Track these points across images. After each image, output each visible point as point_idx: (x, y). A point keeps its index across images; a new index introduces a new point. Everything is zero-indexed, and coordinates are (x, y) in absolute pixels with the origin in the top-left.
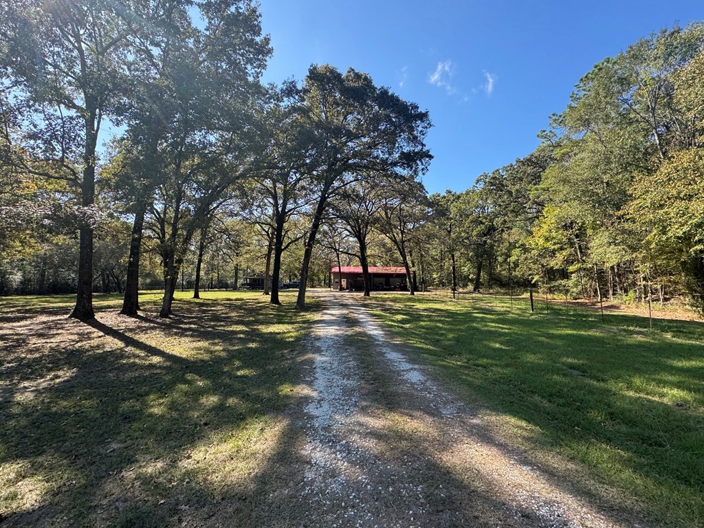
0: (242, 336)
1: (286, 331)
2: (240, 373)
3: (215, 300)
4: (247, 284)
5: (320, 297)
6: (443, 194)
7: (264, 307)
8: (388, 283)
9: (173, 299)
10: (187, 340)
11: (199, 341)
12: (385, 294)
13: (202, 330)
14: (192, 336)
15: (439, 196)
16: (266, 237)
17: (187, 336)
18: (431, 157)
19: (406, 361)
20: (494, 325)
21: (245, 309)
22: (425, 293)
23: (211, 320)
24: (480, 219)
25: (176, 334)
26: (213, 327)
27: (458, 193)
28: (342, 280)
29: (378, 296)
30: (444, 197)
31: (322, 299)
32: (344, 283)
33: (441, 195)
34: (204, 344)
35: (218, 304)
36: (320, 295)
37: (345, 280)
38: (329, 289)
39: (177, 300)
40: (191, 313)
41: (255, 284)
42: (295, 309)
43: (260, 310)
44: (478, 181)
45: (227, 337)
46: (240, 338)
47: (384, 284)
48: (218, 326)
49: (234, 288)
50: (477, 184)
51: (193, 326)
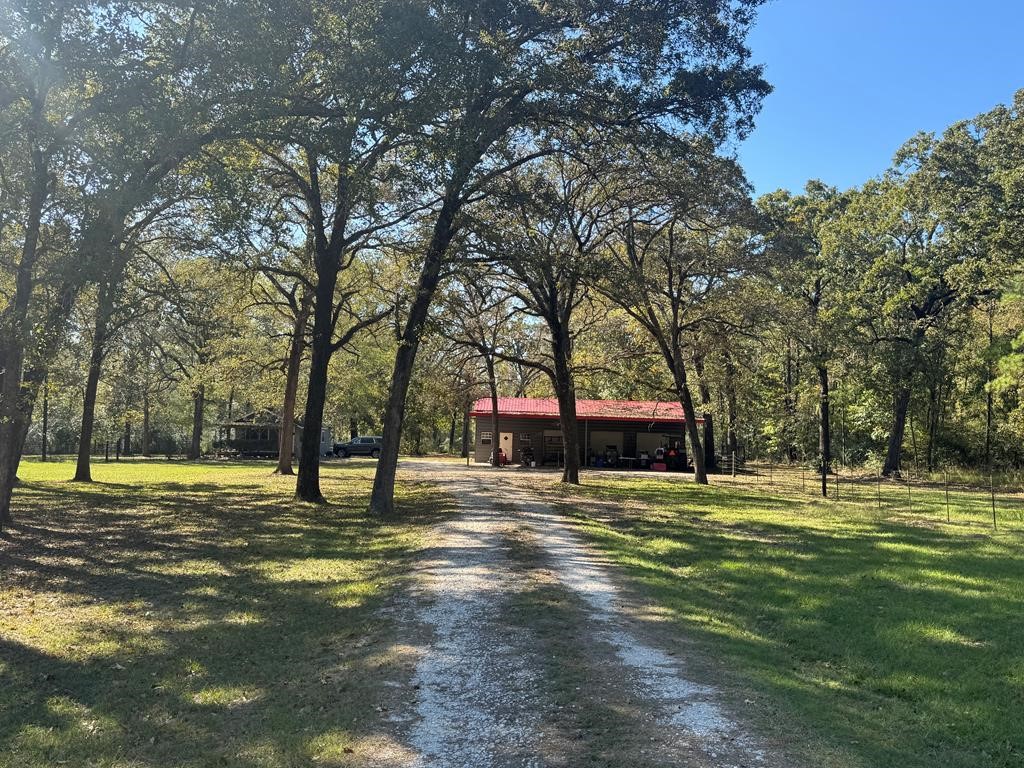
0: (210, 591)
1: (337, 578)
2: (199, 699)
3: (135, 488)
4: (230, 444)
5: (437, 483)
6: (798, 191)
7: (276, 511)
8: (631, 449)
9: (16, 482)
10: (52, 599)
11: (89, 603)
12: (623, 478)
13: (97, 571)
14: (68, 589)
15: (786, 198)
16: (288, 311)
17: (53, 589)
18: (764, 88)
19: (679, 675)
20: (938, 575)
21: (221, 515)
22: (740, 478)
23: (123, 545)
24: (906, 267)
25: (23, 582)
26: (130, 565)
27: (843, 190)
28: (502, 435)
29: (602, 482)
30: (802, 202)
31: (442, 489)
32: (506, 444)
33: (794, 196)
34: (103, 614)
35: (144, 500)
36: (438, 476)
37: (510, 436)
38: (464, 461)
39: (25, 486)
40: (65, 523)
41: (252, 445)
42: (366, 515)
43: (265, 517)
44: (902, 157)
45: (167, 594)
46: (206, 599)
47: (620, 450)
48: (145, 562)
49: (192, 454)
50: (898, 163)
51: (73, 561)
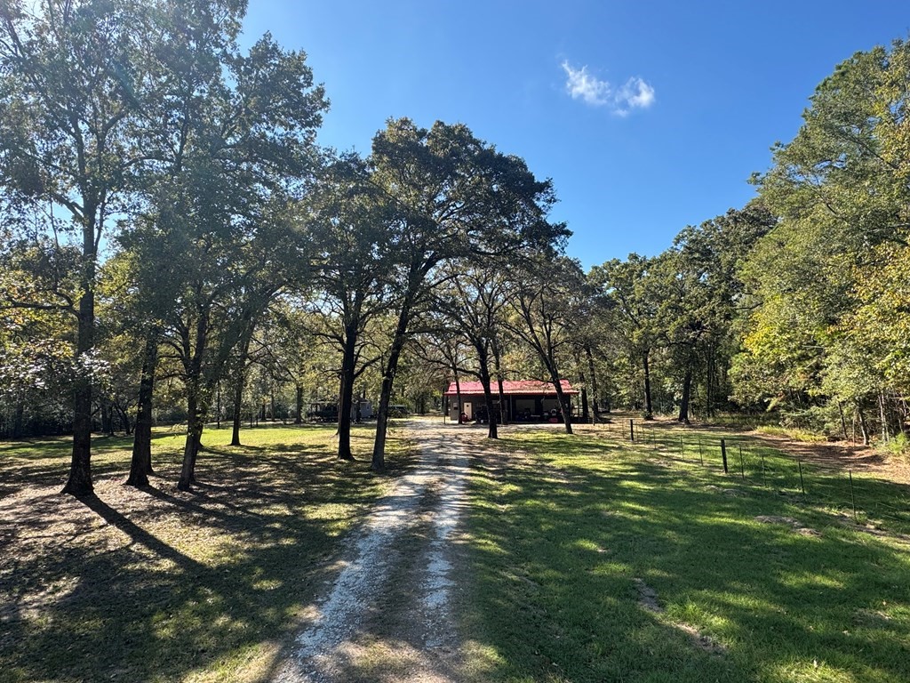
0: (277, 525)
1: (335, 517)
2: (257, 586)
3: (262, 450)
4: (317, 413)
5: (419, 441)
6: (625, 260)
7: (326, 466)
8: (539, 409)
9: (201, 448)
10: (207, 531)
11: (222, 534)
12: (528, 431)
13: (230, 513)
14: (214, 525)
15: (618, 264)
17: (209, 525)
18: (568, 233)
21: (299, 470)
22: (598, 427)
23: (245, 494)
24: (681, 304)
25: (195, 521)
26: (245, 508)
27: (649, 258)
28: (466, 404)
29: (514, 436)
30: (626, 266)
31: (419, 446)
32: (468, 409)
33: (622, 262)
34: (228, 539)
35: (265, 460)
36: (419, 434)
37: (470, 404)
38: (441, 420)
39: (206, 450)
40: (221, 480)
41: (325, 416)
42: (370, 470)
43: (319, 471)
44: (678, 241)
45: (256, 526)
46: (275, 530)
47: (533, 410)
48: (252, 506)
49: (299, 423)
50: (676, 244)
51: (220, 506)
